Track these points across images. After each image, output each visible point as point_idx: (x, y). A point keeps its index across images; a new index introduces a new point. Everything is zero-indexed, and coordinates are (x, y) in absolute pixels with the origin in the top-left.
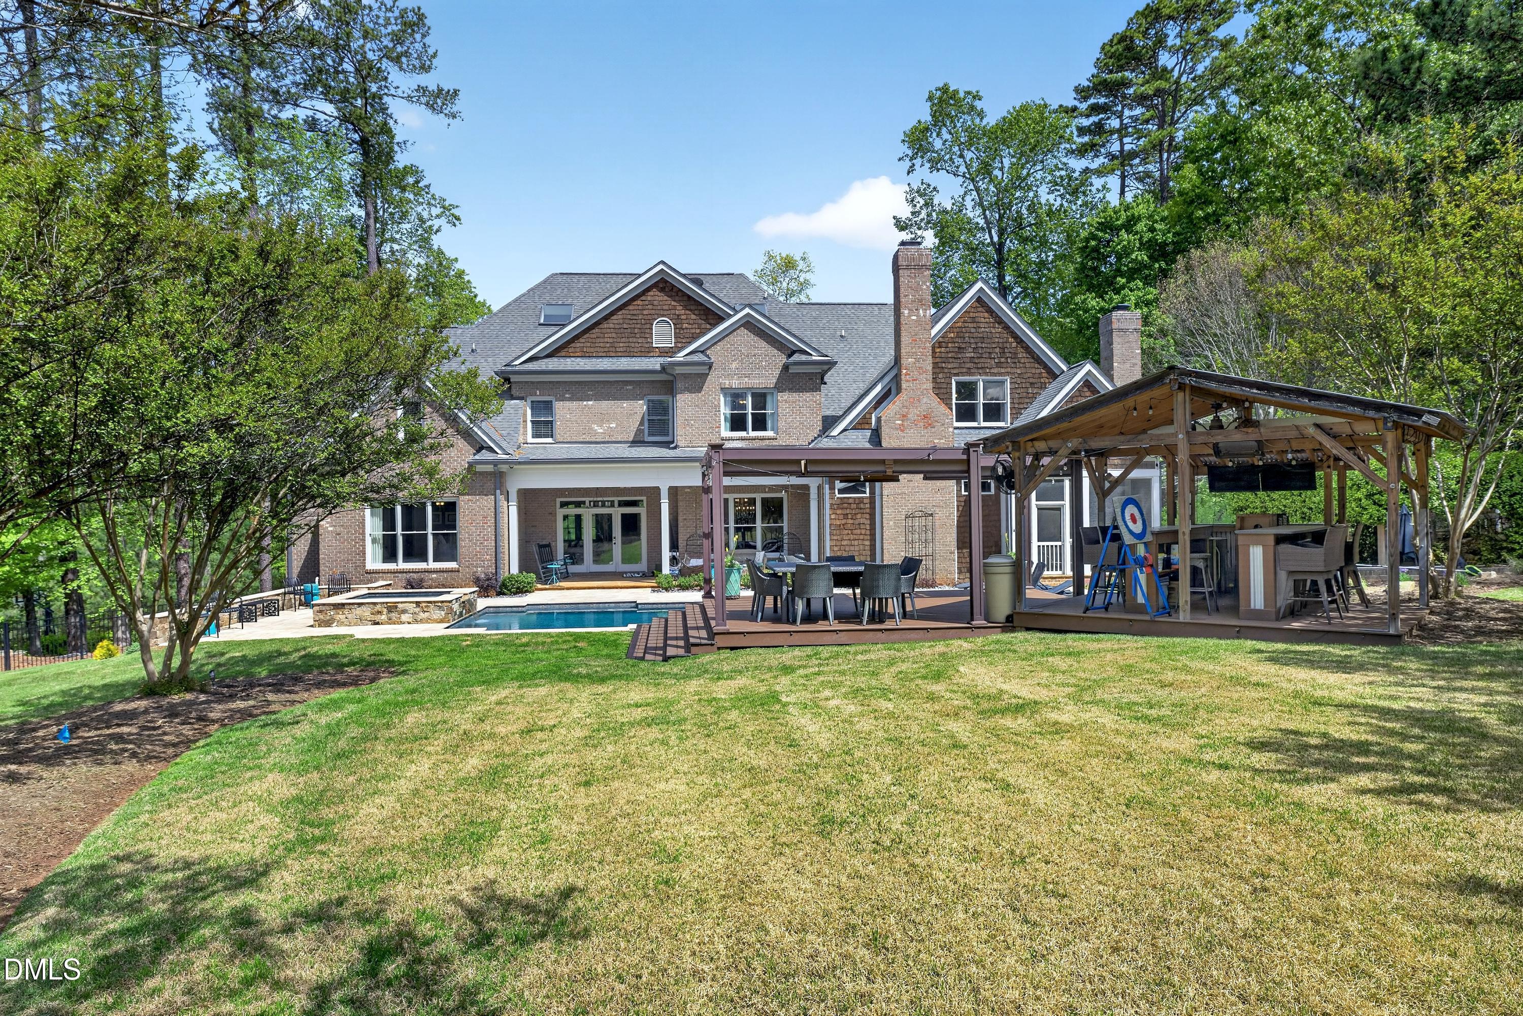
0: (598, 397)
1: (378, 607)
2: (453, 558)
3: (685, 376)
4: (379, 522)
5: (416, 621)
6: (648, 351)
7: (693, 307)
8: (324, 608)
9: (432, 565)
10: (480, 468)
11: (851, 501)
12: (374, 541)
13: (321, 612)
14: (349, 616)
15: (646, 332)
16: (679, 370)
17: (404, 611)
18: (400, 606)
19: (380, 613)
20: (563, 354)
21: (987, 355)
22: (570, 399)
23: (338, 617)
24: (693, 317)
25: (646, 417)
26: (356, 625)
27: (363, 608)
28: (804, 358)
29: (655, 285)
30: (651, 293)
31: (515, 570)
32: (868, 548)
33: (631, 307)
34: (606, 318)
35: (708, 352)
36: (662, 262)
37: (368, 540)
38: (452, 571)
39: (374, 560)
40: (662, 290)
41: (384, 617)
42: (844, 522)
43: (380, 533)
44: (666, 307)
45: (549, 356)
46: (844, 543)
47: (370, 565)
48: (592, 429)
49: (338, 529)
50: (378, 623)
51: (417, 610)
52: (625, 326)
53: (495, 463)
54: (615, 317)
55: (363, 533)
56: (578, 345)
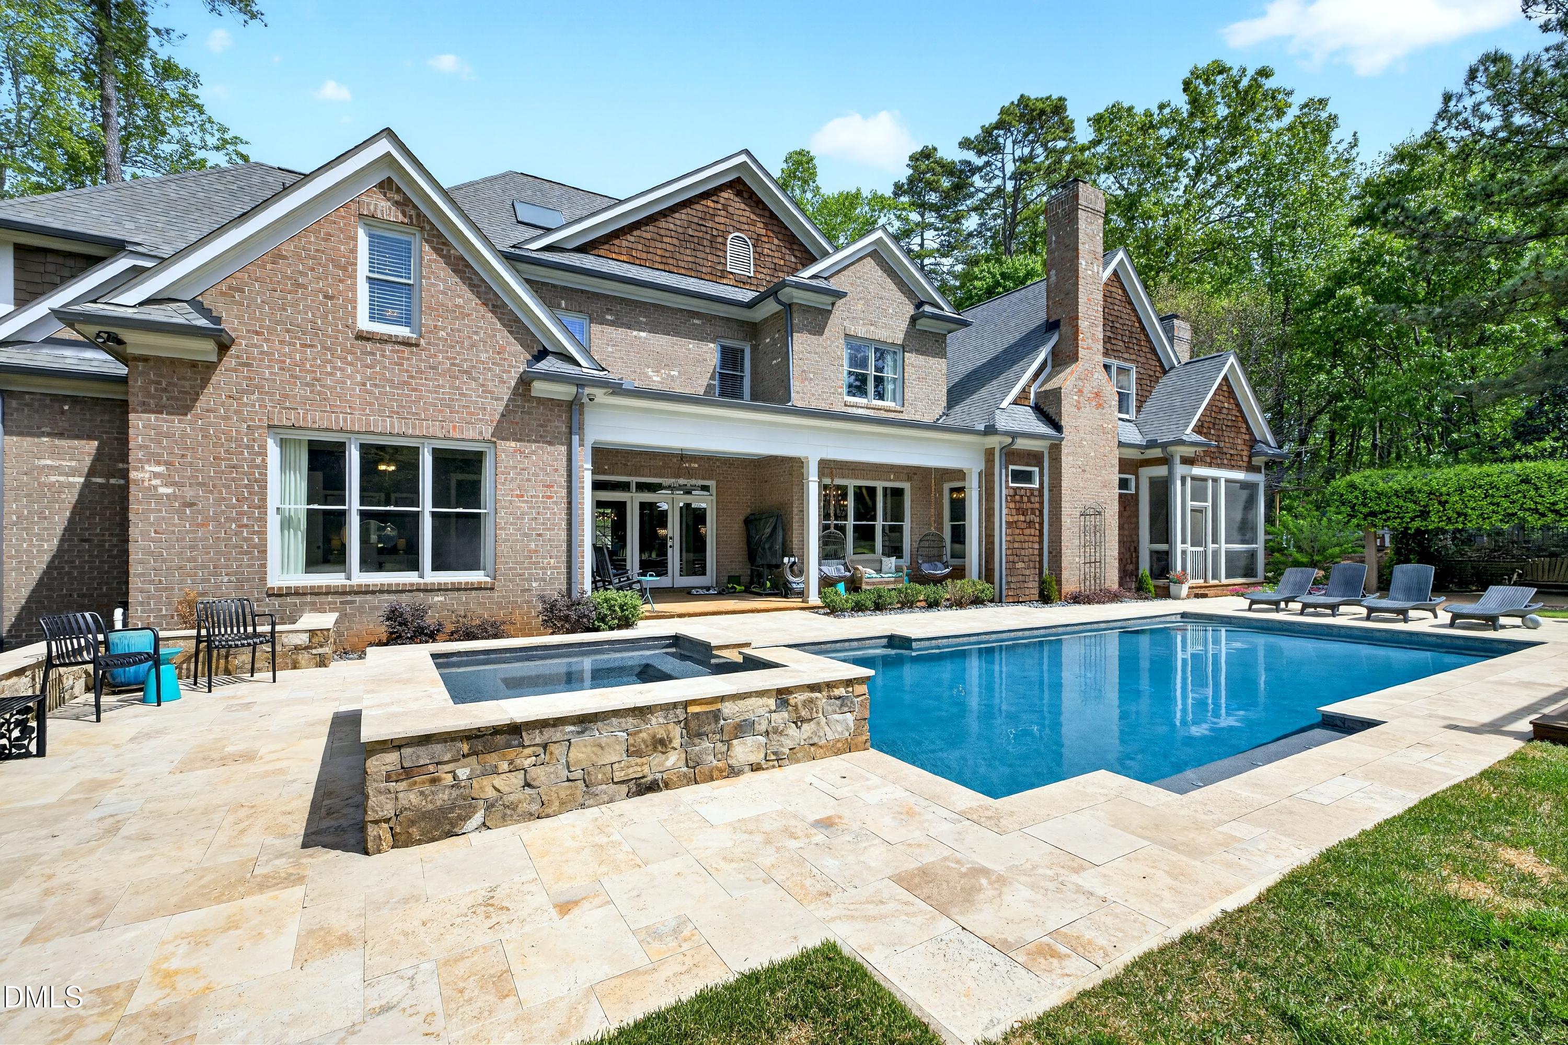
0: (653, 328)
1: (656, 725)
4: (299, 483)
5: (779, 760)
6: (720, 275)
7: (776, 229)
8: (423, 756)
10: (540, 388)
11: (1023, 492)
12: (287, 523)
14: (539, 774)
15: (717, 244)
16: (799, 297)
17: (743, 728)
18: (728, 709)
19: (661, 744)
20: (602, 252)
21: (1119, 337)
22: (612, 324)
23: (486, 788)
24: (776, 241)
25: (718, 370)
26: (566, 806)
27: (601, 733)
28: (936, 311)
29: (730, 185)
30: (725, 195)
32: (1036, 552)
33: (698, 207)
34: (664, 214)
36: (747, 152)
37: (273, 522)
39: (285, 566)
40: (739, 194)
41: (673, 759)
42: (1016, 518)
43: (299, 507)
44: (744, 220)
45: (582, 249)
46: (1016, 545)
47: (277, 579)
48: (645, 374)
50: (653, 787)
51: (781, 717)
52: (690, 232)
53: (580, 383)
54: (677, 215)
55: (263, 506)
56: (624, 243)
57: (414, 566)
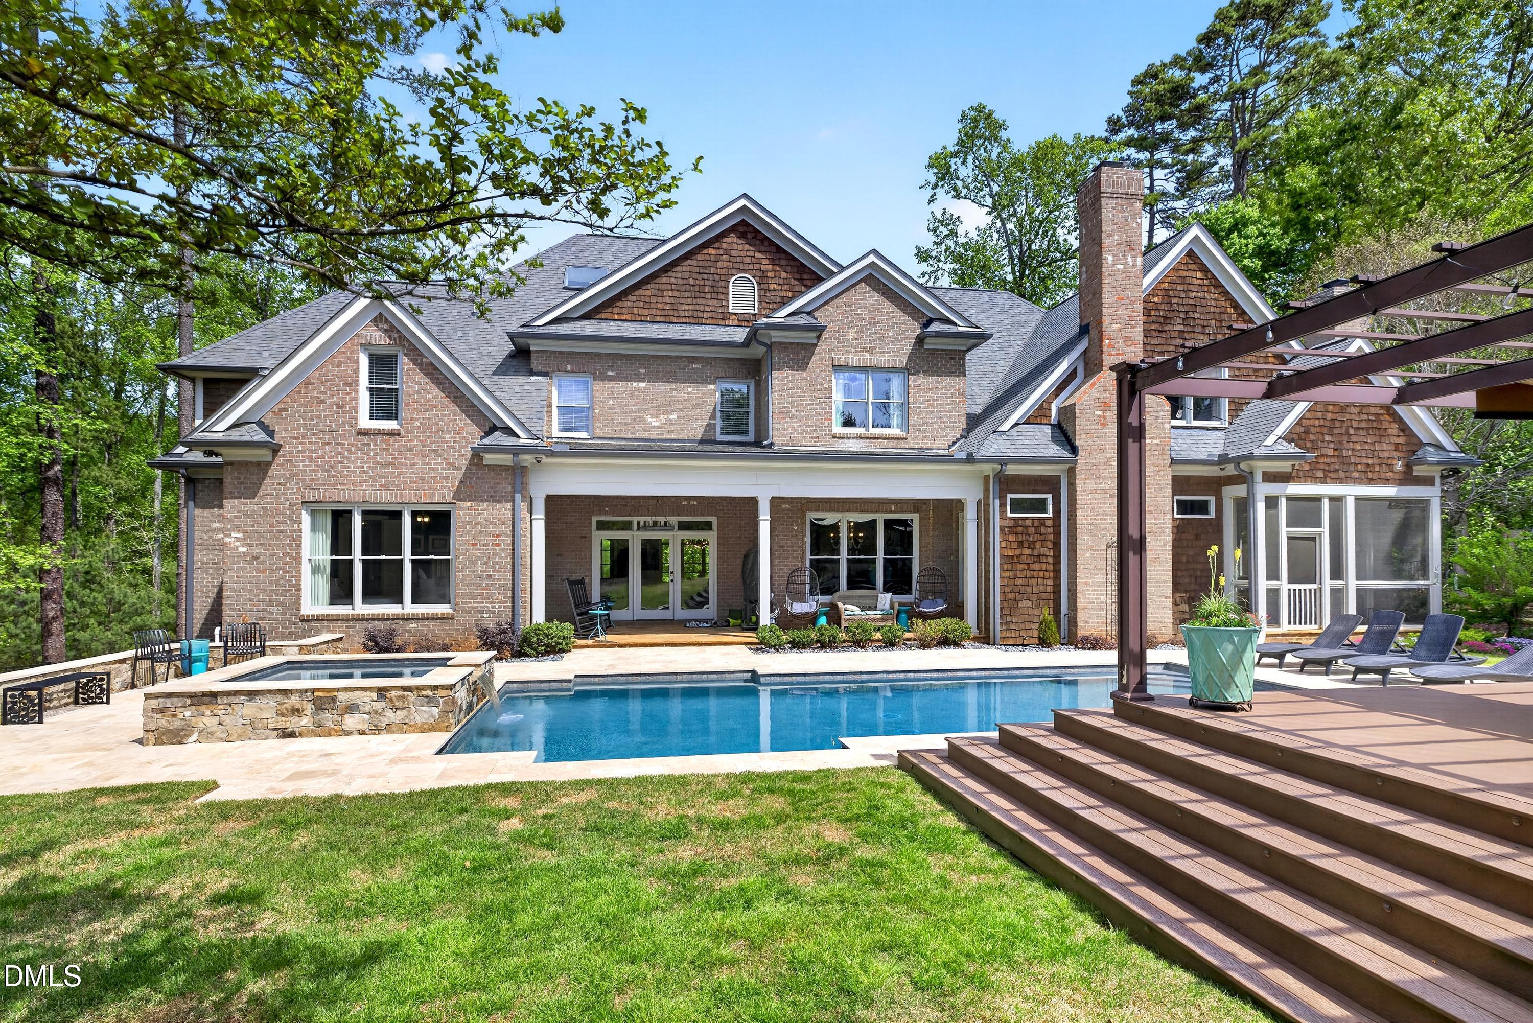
0: (652, 378)
1: (294, 700)
2: (443, 598)
3: (786, 346)
4: (324, 540)
5: (377, 729)
6: (722, 318)
7: (783, 262)
8: (168, 703)
9: (409, 608)
10: (490, 459)
11: (1028, 523)
12: (316, 570)
13: (161, 711)
14: (227, 720)
15: (719, 290)
16: (777, 336)
17: (351, 709)
18: (341, 696)
19: (296, 712)
20: (604, 316)
21: (1199, 329)
22: (612, 379)
23: (201, 722)
24: (783, 275)
25: (718, 408)
26: (240, 738)
27: (260, 701)
28: (946, 328)
29: (733, 229)
30: (728, 240)
31: (539, 617)
32: (1050, 589)
33: (700, 257)
34: (665, 270)
35: (816, 314)
36: (745, 196)
37: (306, 569)
38: (443, 618)
39: (314, 599)
40: (742, 236)
41: (305, 721)
42: (1018, 552)
43: (325, 557)
44: (748, 260)
45: (586, 317)
46: (1019, 582)
47: (307, 609)
48: (645, 421)
49: (256, 550)
50: (292, 735)
51: (380, 705)
52: (692, 282)
53: (517, 451)
54: (678, 269)
55: (298, 558)
56: (626, 304)
57: (400, 601)
